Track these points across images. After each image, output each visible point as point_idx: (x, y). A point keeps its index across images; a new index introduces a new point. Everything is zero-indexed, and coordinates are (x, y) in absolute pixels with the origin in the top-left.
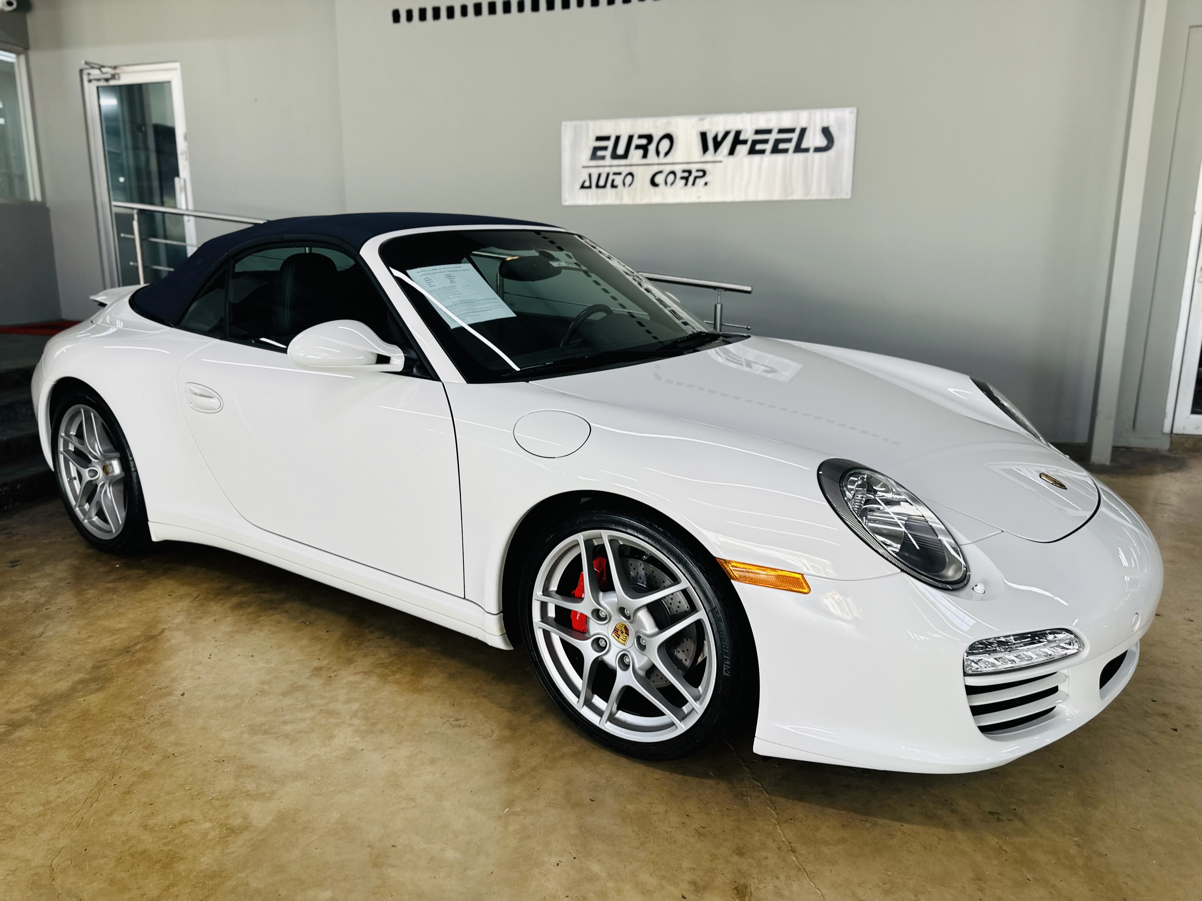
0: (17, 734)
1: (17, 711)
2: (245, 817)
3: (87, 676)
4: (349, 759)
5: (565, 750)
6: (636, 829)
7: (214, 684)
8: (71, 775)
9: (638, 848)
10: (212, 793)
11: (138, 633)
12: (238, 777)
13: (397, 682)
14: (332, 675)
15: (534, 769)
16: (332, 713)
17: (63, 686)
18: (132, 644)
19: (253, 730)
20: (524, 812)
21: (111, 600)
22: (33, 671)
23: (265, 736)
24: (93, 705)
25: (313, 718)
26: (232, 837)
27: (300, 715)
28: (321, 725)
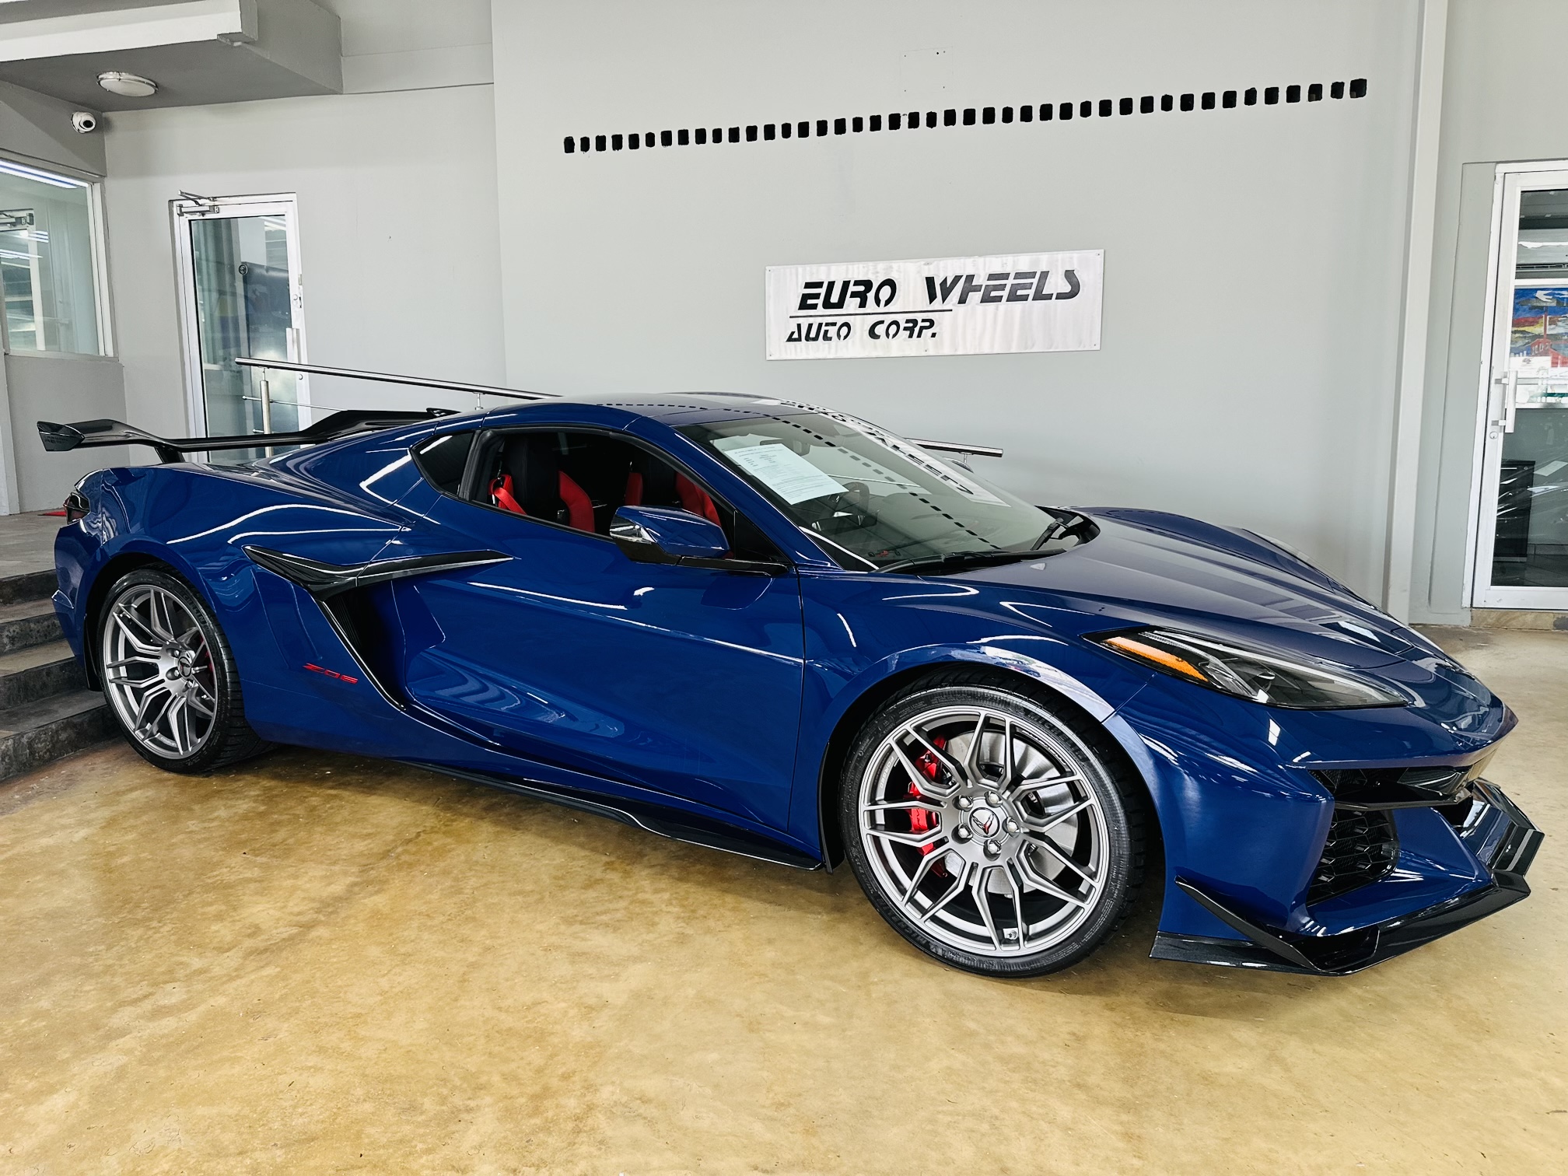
0: (314, 934)
1: (299, 914)
2: (599, 997)
3: (357, 880)
4: (682, 942)
7: (503, 882)
8: (394, 968)
10: (554, 978)
11: (391, 837)
12: (573, 963)
16: (643, 902)
17: (338, 888)
18: (389, 848)
19: (569, 921)
20: (881, 981)
21: (342, 807)
22: (296, 877)
23: (584, 926)
24: (381, 905)
25: (626, 908)
26: (594, 1014)
27: (611, 906)
28: (638, 914)
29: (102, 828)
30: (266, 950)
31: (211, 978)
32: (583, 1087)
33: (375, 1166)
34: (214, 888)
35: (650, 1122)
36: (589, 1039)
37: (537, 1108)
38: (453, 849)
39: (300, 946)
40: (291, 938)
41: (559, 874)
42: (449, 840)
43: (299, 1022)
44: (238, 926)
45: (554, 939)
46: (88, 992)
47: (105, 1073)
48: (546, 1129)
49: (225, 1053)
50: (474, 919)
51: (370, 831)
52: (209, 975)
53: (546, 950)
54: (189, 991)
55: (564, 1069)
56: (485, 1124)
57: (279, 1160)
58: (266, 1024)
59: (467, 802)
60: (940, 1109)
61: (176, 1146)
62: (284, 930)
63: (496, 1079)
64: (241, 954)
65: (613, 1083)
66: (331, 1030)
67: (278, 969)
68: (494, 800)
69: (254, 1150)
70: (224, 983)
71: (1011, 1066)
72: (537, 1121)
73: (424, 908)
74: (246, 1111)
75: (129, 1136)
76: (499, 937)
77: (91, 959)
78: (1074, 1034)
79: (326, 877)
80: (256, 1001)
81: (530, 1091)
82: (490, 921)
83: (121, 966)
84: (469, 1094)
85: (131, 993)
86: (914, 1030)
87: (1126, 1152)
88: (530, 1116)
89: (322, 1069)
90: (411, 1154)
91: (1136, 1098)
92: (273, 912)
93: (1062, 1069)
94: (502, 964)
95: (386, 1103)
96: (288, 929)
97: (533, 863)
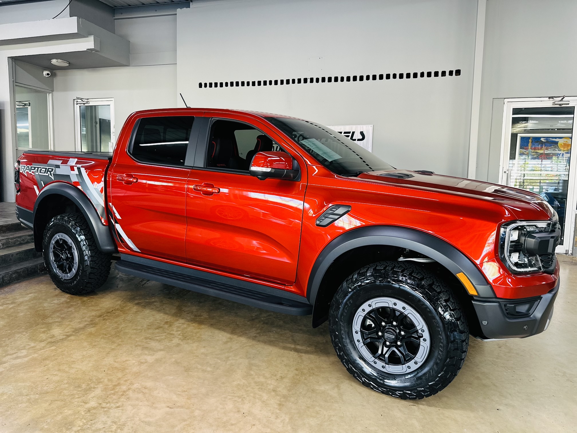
0: (70, 338)
1: (67, 333)
2: (146, 360)
3: (89, 323)
4: (178, 346)
5: (247, 345)
6: (266, 364)
7: (132, 326)
8: (89, 349)
9: (266, 368)
10: (135, 354)
11: (104, 311)
12: (142, 350)
13: (193, 326)
14: (171, 324)
15: (237, 349)
16: (172, 334)
17: (81, 326)
18: (102, 314)
19: (146, 338)
20: (232, 359)
21: (93, 301)
22: (70, 321)
23: (150, 340)
24: (93, 331)
25: (166, 335)
26: (142, 364)
27: (161, 335)
28: (168, 337)
29: (18, 305)
30: (54, 342)
31: (35, 349)
32: (129, 384)
33: (62, 401)
34: (46, 324)
35: (144, 394)
36: (138, 371)
37: (114, 388)
38: (121, 316)
39: (64, 341)
40: (62, 339)
41: (150, 324)
42: (121, 313)
43: (56, 362)
44: (49, 335)
45: (140, 343)
48: (114, 394)
49: (32, 370)
50: (118, 336)
51: (98, 309)
52: (35, 348)
53: (136, 346)
54: (27, 352)
55: (126, 378)
56: (98, 392)
57: (37, 397)
58: (46, 362)
59: (131, 301)
60: (230, 394)
61: (10, 392)
62: (61, 336)
63: (106, 380)
64: (46, 343)
65: (139, 383)
66: (64, 365)
67: (56, 347)
68: (140, 301)
69: (31, 395)
70: (39, 350)
71: (257, 384)
72: (112, 392)
73: (105, 333)
74: (32, 385)
76: (124, 342)
77: (3, 342)
78: (281, 376)
79: (80, 322)
80: (46, 356)
81: (114, 384)
82: (123, 337)
83: (11, 345)
84: (96, 384)
85: (11, 352)
86: (234, 373)
87: (277, 408)
88: (111, 390)
89: (58, 375)
90: (74, 398)
91: (289, 395)
92: (60, 331)
93: (272, 386)
94: (121, 349)
95: (72, 385)
96: (63, 336)
97: (144, 321)
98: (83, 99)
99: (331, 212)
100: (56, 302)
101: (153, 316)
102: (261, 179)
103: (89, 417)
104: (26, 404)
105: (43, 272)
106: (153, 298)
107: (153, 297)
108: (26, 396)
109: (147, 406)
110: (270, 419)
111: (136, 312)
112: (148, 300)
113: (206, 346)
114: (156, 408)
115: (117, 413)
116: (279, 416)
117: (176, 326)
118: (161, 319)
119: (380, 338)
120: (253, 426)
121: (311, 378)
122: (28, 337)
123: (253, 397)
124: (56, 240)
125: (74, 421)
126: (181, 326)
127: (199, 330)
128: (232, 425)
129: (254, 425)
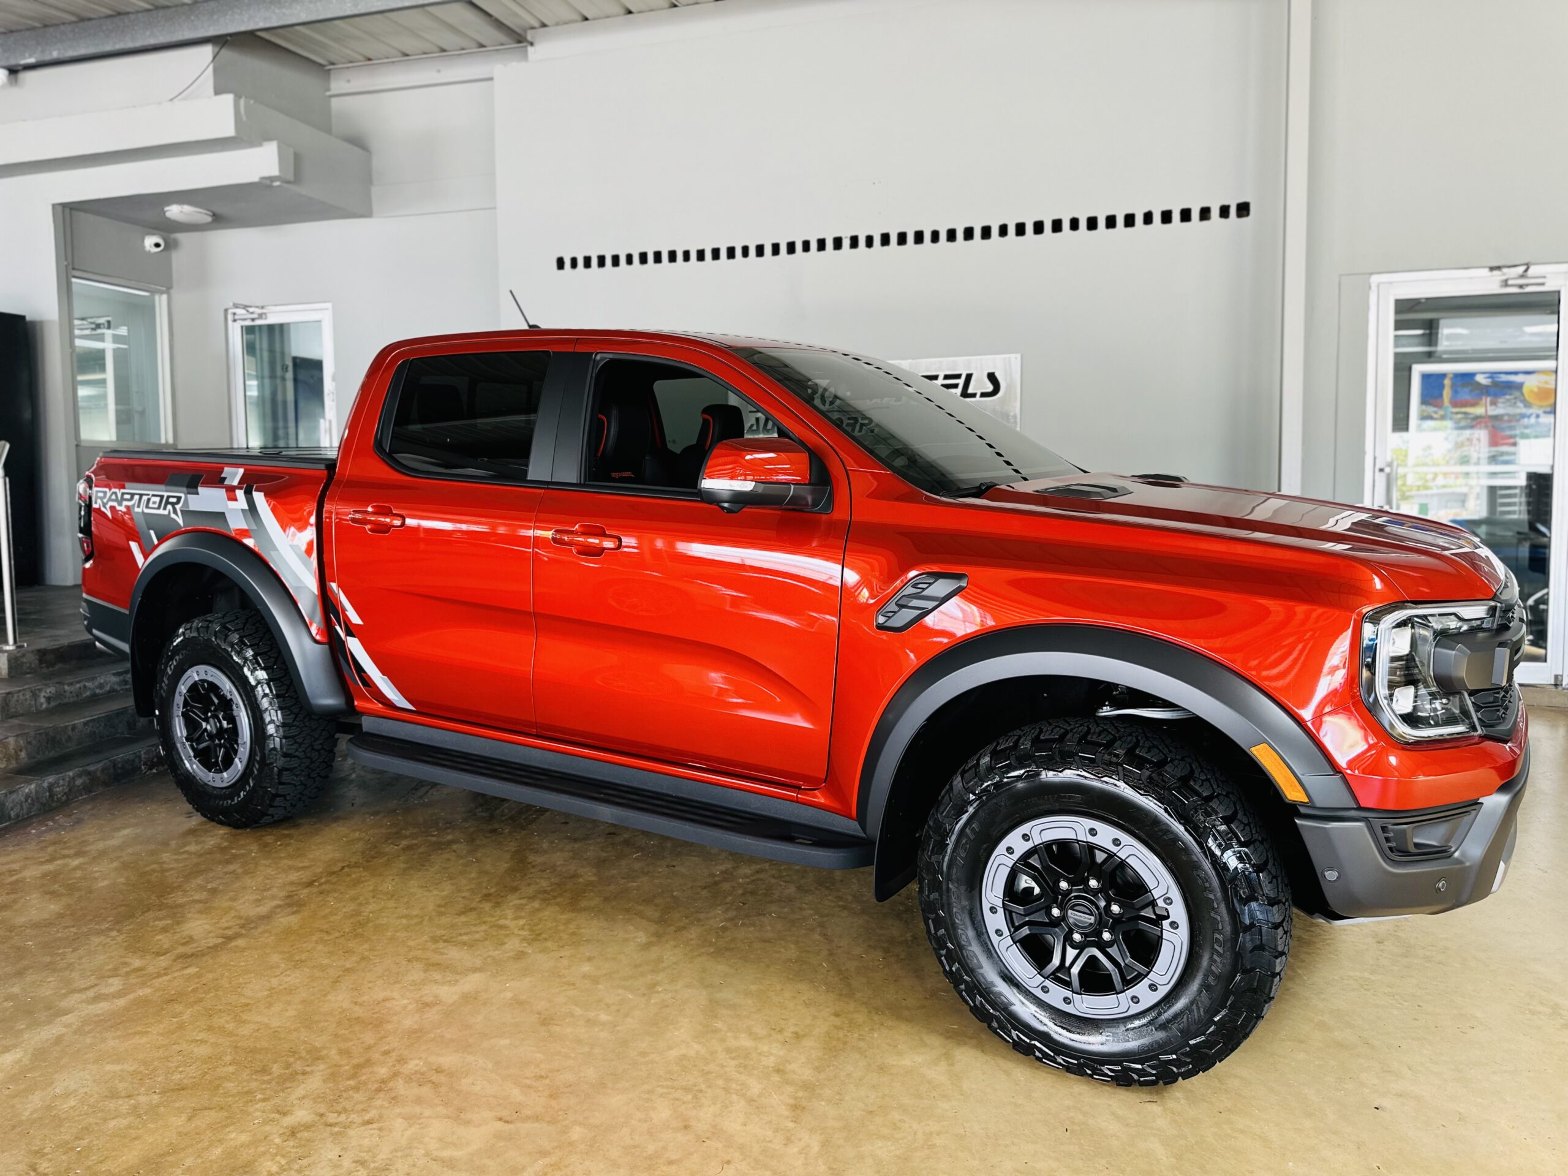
0: (233, 944)
1: (227, 928)
2: (436, 996)
3: (281, 903)
4: (519, 958)
5: (703, 950)
6: (756, 1001)
7: (396, 908)
8: (286, 971)
9: (754, 1012)
10: (407, 981)
11: (321, 870)
12: (426, 971)
13: (558, 904)
14: (500, 900)
15: (674, 963)
16: (501, 927)
17: (263, 910)
18: (314, 878)
19: (435, 940)
20: (665, 990)
21: (288, 845)
22: (233, 899)
23: (446, 944)
24: (293, 923)
25: (486, 931)
26: (428, 1008)
27: (474, 929)
28: (493, 936)
29: (94, 858)
30: (192, 955)
31: (144, 975)
32: (397, 1060)
33: (222, 1108)
34: (168, 907)
35: (436, 1085)
36: (416, 1027)
37: (356, 1073)
38: (366, 881)
39: (220, 953)
40: (215, 947)
41: (443, 903)
42: (365, 873)
43: (200, 1008)
44: (178, 935)
45: (419, 953)
46: (49, 982)
47: (47, 1040)
48: (356, 1089)
49: (139, 1029)
50: (362, 935)
51: (305, 864)
52: (144, 972)
53: (409, 961)
54: (124, 984)
55: (387, 1048)
56: (314, 1083)
57: (154, 1102)
58: (175, 1008)
59: (392, 842)
60: (661, 1083)
61: (85, 1090)
62: (210, 940)
63: (333, 1052)
64: (173, 957)
65: (420, 1058)
66: (222, 1014)
67: (198, 969)
68: (415, 842)
69: (138, 1095)
70: (154, 978)
71: (734, 1055)
72: (352, 1083)
73: (325, 927)
74: (142, 1068)
75: (52, 1083)
76: (376, 950)
77: (58, 959)
78: (796, 1033)
79: (258, 900)
80: (173, 992)
81: (355, 1061)
82: (374, 938)
83: (79, 964)
84: (309, 1062)
85: (82, 984)
86: (671, 1027)
87: (787, 1118)
88: (349, 1079)
89: (206, 1042)
90: (251, 1101)
91: (818, 1081)
92: (207, 927)
93: (772, 1059)
94: (370, 970)
95: (246, 1067)
96: (214, 940)
97: (426, 894)
98: (250, 307)
99: (915, 591)
100: (192, 848)
101: (451, 878)
102: (729, 511)
103: (295, 1150)
104: (128, 1119)
105: (154, 771)
106: (449, 831)
107: (448, 828)
108: (126, 1100)
109: (445, 1118)
110: (769, 1144)
111: (405, 870)
112: (434, 839)
113: (594, 957)
114: (468, 1123)
115: (365, 1137)
116: (793, 1138)
117: (511, 904)
118: (472, 886)
119: (1055, 923)
120: (725, 1165)
121: (876, 1035)
122: (126, 944)
123: (724, 1088)
124: (190, 683)
125: (255, 1161)
126: (526, 905)
127: (574, 915)
128: (671, 1163)
129: (728, 1162)
